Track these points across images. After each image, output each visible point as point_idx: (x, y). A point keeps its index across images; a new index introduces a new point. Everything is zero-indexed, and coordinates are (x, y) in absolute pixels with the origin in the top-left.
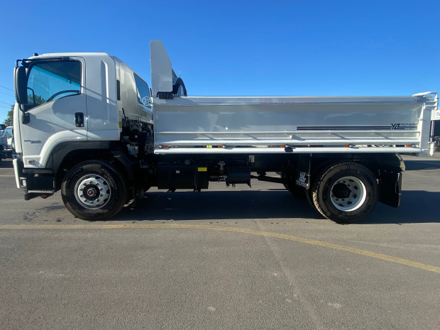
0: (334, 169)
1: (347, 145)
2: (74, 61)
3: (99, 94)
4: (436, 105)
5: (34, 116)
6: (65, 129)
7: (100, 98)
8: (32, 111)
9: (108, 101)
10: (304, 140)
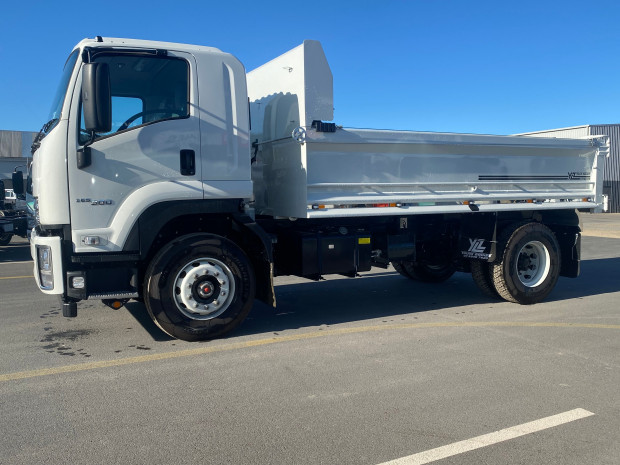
0: (520, 231)
1: (531, 200)
2: (177, 58)
3: (221, 120)
4: (608, 150)
5: (102, 155)
6: (162, 179)
7: (222, 126)
8: (95, 146)
9: (235, 132)
10: (487, 193)
